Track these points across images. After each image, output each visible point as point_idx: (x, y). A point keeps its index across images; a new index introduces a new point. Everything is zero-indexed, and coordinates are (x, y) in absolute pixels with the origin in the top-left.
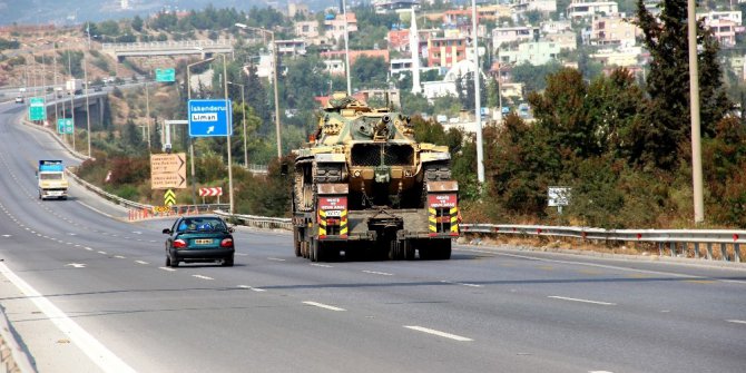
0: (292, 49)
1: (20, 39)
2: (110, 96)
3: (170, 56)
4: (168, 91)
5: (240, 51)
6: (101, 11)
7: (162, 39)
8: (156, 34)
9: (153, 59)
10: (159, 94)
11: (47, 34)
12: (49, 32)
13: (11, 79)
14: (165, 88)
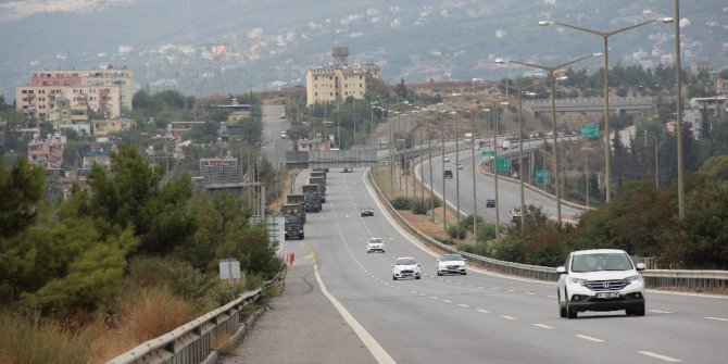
0: (713, 106)
1: (441, 94)
2: (540, 150)
3: (583, 113)
4: (592, 146)
5: (661, 108)
6: (476, 68)
7: (574, 96)
8: (567, 91)
9: (567, 115)
10: (584, 148)
11: (466, 90)
12: (468, 87)
13: (439, 132)
14: (589, 144)
